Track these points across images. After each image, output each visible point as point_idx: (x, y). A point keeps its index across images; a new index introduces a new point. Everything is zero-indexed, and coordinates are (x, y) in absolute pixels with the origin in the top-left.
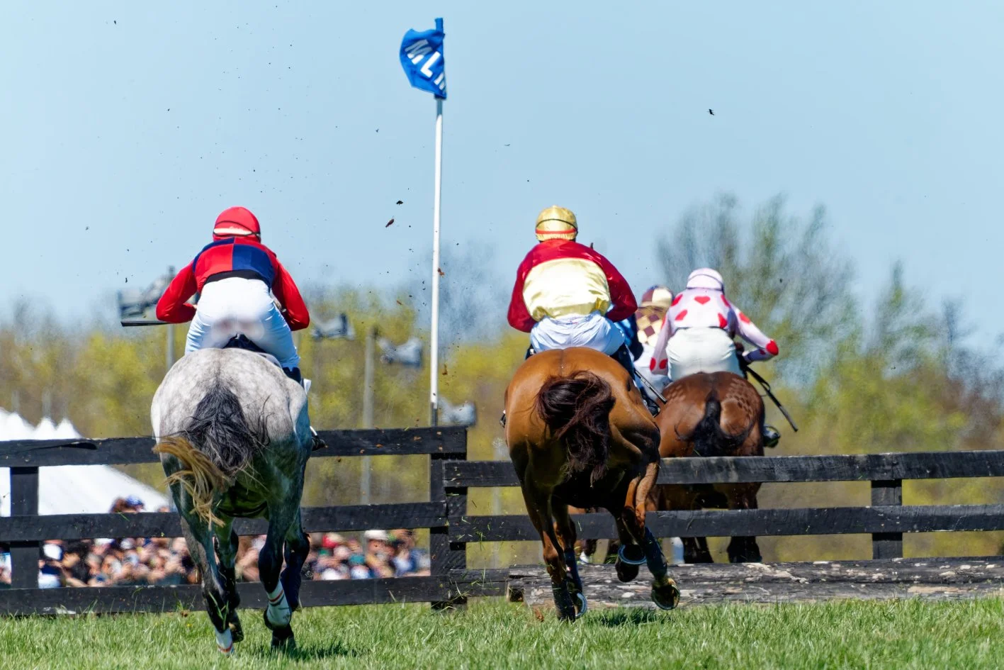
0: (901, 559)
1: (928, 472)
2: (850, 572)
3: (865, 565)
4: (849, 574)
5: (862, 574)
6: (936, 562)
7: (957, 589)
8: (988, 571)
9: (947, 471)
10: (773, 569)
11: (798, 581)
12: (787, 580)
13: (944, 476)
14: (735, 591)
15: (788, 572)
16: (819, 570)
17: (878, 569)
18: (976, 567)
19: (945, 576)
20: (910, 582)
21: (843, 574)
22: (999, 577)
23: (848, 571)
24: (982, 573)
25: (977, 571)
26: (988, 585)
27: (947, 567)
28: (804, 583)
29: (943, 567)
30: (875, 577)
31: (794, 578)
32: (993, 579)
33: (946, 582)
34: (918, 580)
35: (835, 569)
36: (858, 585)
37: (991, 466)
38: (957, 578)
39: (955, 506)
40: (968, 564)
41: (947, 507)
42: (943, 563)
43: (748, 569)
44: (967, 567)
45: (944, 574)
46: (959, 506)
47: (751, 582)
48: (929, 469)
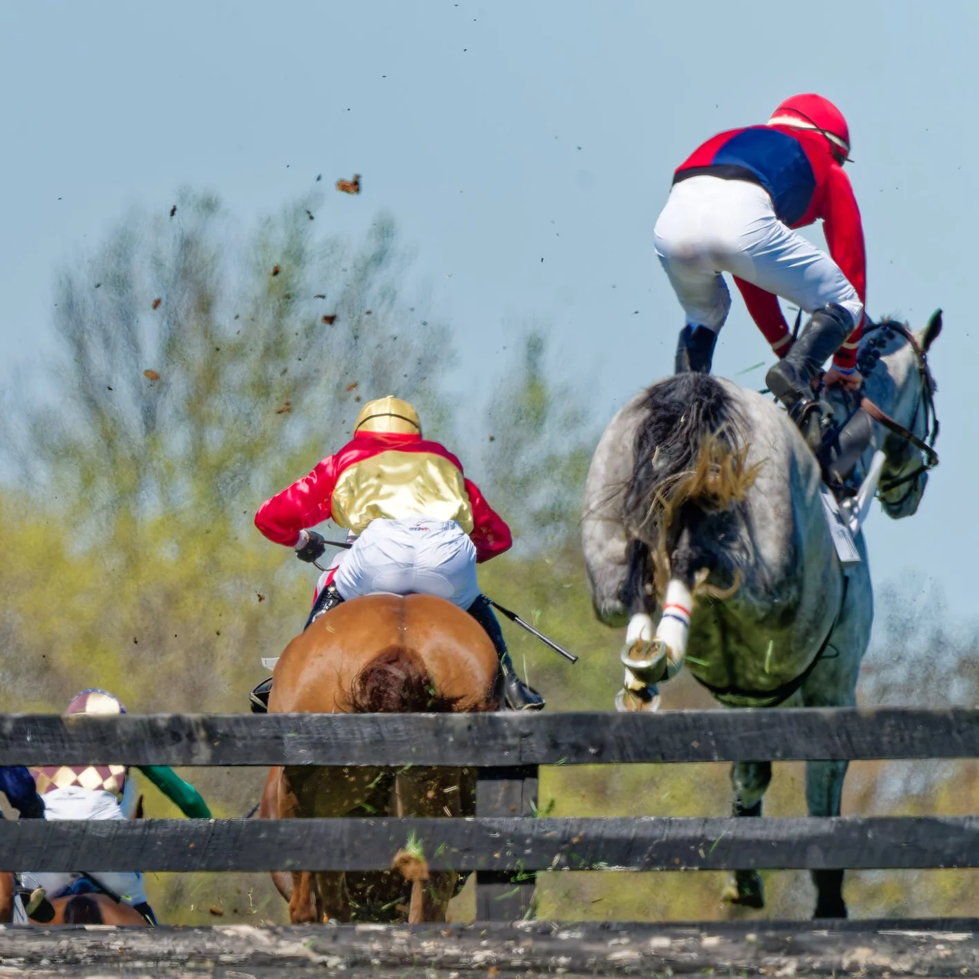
0: (532, 922)
1: (592, 751)
2: (428, 946)
3: (461, 935)
4: (427, 951)
5: (453, 951)
6: (605, 930)
8: (707, 952)
9: (629, 750)
10: (274, 939)
11: (324, 964)
12: (303, 961)
13: (624, 759)
15: (305, 944)
16: (367, 941)
17: (484, 943)
18: (682, 942)
19: (619, 960)
20: (549, 970)
21: (415, 950)
22: (728, 963)
23: (424, 944)
24: (694, 955)
25: (684, 949)
27: (625, 941)
28: (335, 967)
29: (615, 941)
30: (479, 957)
31: (317, 958)
32: (716, 967)
35: (399, 941)
36: (443, 972)
37: (717, 742)
38: (642, 963)
39: (645, 819)
40: (665, 935)
41: (625, 822)
42: (616, 934)
43: (225, 936)
44: (665, 942)
45: (617, 956)
46: (652, 818)
47: (231, 965)
48: (594, 746)
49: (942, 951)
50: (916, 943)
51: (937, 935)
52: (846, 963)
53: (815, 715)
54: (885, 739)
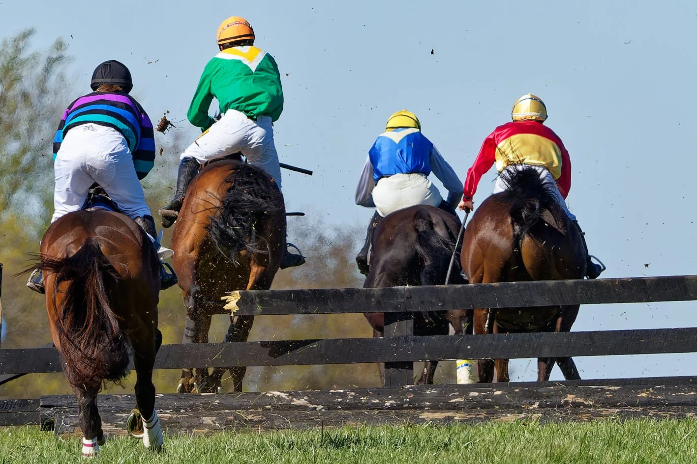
0: (413, 386)
1: (439, 304)
2: (364, 399)
3: (378, 393)
4: (363, 401)
5: (375, 401)
7: (466, 414)
8: (496, 398)
9: (457, 304)
10: (291, 397)
11: (316, 408)
12: (305, 408)
14: (255, 419)
15: (305, 400)
16: (335, 397)
17: (390, 397)
18: (484, 394)
19: (455, 402)
20: (422, 408)
21: (357, 401)
22: (507, 403)
23: (362, 398)
24: (490, 400)
25: (485, 397)
26: (496, 412)
27: (457, 394)
28: (320, 410)
29: (453, 394)
30: (388, 404)
31: (311, 406)
32: (500, 405)
33: (456, 408)
34: (429, 406)
35: (350, 397)
36: (371, 411)
37: (499, 299)
38: (466, 404)
42: (453, 390)
44: (476, 394)
45: (454, 400)
48: (440, 302)
49: (608, 395)
50: (596, 391)
51: (606, 388)
52: (563, 401)
53: (545, 284)
54: (578, 295)
